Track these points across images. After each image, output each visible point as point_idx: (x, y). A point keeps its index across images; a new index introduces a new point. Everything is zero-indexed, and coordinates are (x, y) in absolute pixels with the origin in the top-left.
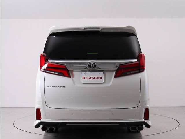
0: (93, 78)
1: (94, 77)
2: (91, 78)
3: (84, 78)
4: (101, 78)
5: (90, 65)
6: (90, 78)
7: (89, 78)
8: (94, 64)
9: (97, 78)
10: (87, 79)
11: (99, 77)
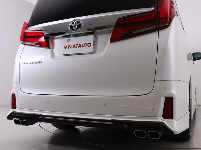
0: (78, 46)
1: (80, 45)
2: (76, 46)
3: (66, 47)
4: (89, 45)
5: (72, 25)
6: (74, 46)
7: (72, 47)
8: (78, 22)
9: (83, 46)
10: (70, 48)
11: (86, 44)
